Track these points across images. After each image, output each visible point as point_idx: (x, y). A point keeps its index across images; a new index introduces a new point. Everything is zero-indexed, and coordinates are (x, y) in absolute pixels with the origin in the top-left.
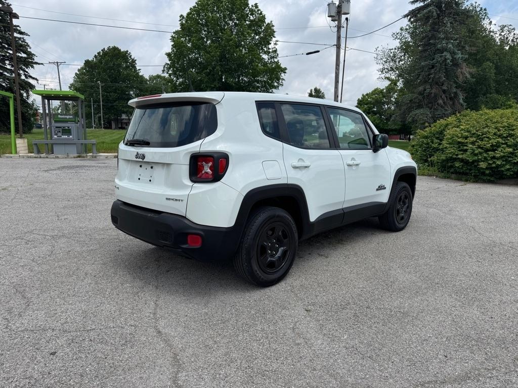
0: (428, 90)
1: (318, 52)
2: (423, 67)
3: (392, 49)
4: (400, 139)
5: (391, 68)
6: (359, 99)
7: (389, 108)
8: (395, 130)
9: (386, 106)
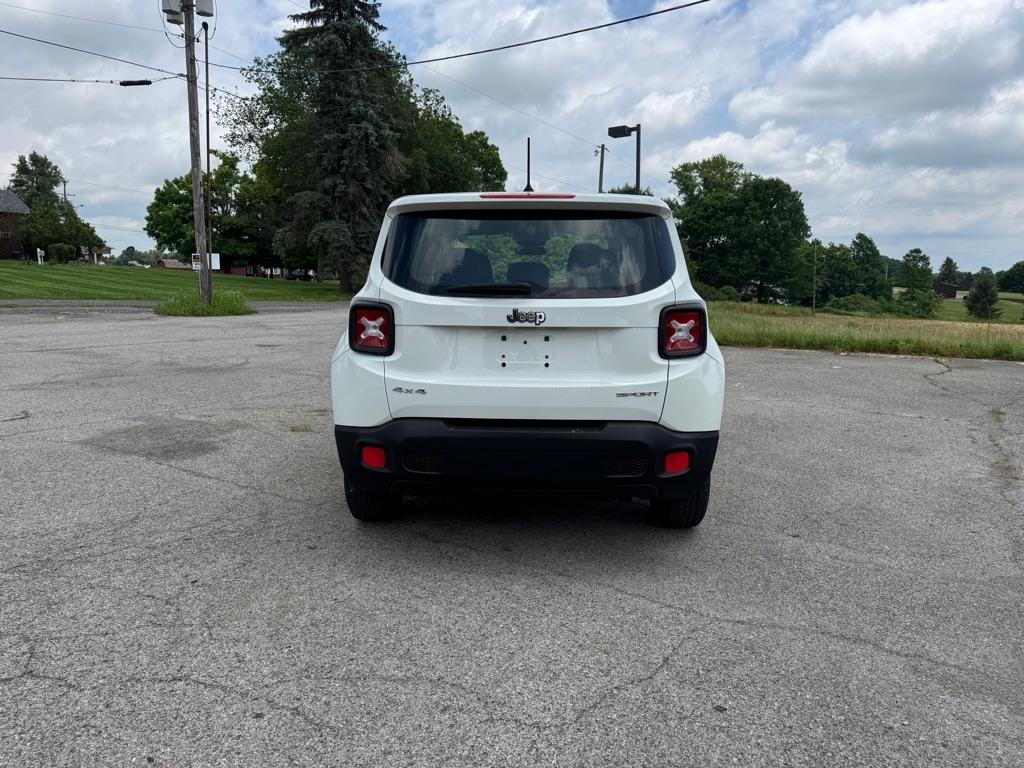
0: (341, 188)
1: (148, 83)
2: (327, 143)
3: (247, 99)
4: (247, 275)
5: (249, 135)
6: (158, 190)
7: (226, 213)
8: (244, 257)
9: (220, 209)
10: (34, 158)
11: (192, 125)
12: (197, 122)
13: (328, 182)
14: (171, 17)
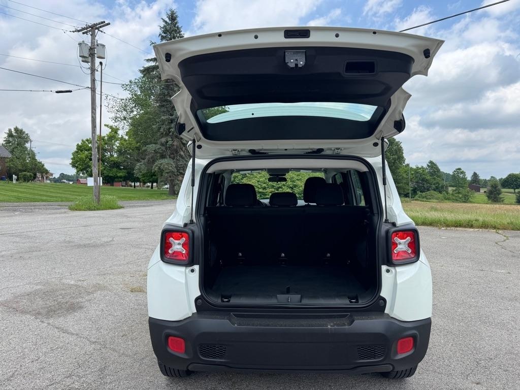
0: (170, 143)
1: (71, 91)
2: (163, 121)
3: (123, 99)
4: (122, 186)
5: (124, 117)
6: (78, 144)
7: (112, 156)
8: (121, 177)
9: (109, 153)
10: (16, 129)
11: (92, 112)
12: (95, 110)
13: (163, 140)
14: (84, 59)
